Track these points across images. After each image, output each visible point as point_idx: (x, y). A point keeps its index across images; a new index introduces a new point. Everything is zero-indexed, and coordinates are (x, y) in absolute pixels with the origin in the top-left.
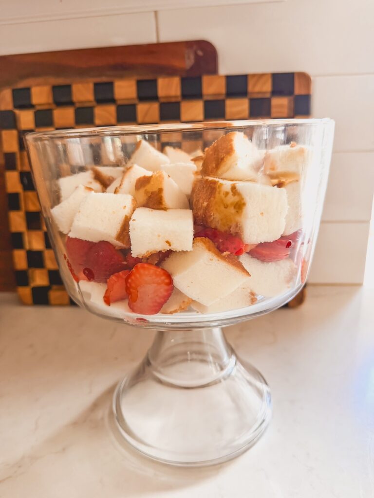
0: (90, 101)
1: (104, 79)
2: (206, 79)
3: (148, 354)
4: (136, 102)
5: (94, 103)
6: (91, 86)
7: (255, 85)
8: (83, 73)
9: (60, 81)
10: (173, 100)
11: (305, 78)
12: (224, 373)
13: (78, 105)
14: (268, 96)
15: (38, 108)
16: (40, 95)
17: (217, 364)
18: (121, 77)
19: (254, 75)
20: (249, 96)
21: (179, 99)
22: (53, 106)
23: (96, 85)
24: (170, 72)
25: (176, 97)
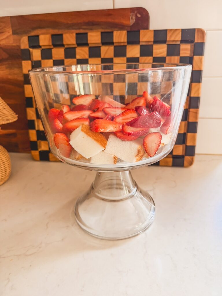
0: (74, 44)
1: (82, 31)
2: (142, 32)
3: (92, 184)
4: (101, 45)
5: (76, 46)
6: (74, 35)
7: (171, 36)
8: (69, 27)
9: (56, 32)
10: (122, 44)
11: (202, 32)
12: (131, 194)
13: (66, 46)
14: (179, 43)
15: (43, 48)
16: (45, 40)
17: (127, 190)
18: (91, 30)
19: (171, 30)
20: (167, 43)
21: (126, 44)
22: (52, 47)
23: (77, 34)
24: (121, 27)
25: (124, 42)
